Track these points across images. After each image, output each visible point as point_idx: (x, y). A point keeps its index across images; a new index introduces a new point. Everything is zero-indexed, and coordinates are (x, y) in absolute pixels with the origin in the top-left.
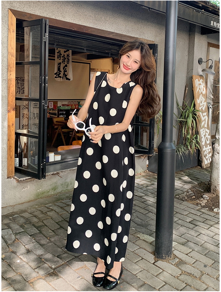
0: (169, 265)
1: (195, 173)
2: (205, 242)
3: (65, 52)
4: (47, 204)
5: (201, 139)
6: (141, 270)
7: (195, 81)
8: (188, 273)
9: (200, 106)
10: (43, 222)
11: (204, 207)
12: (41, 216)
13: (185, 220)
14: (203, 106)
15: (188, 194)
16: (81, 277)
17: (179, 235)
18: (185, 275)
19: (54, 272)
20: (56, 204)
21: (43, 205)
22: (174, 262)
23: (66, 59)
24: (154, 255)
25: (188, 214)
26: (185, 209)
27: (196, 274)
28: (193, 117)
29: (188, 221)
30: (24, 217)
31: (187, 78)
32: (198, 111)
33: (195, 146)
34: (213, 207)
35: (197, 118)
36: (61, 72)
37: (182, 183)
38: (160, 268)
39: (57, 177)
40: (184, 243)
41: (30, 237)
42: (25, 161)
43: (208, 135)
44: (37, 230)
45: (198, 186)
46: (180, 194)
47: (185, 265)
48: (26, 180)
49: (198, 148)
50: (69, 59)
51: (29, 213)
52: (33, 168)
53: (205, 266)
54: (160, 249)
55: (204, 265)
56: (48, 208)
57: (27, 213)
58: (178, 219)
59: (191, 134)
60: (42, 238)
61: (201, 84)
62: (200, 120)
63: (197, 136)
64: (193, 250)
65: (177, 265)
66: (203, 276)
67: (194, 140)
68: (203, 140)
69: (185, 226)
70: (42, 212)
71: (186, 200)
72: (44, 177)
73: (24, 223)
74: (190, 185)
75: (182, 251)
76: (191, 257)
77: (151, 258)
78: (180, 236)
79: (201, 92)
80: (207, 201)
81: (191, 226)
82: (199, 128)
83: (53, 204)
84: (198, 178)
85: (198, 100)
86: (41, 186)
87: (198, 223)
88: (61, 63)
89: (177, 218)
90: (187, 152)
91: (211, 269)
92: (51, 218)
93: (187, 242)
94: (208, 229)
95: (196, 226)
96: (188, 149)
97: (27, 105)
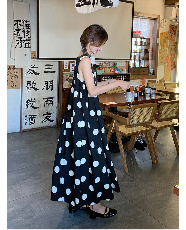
97: (34, 67)
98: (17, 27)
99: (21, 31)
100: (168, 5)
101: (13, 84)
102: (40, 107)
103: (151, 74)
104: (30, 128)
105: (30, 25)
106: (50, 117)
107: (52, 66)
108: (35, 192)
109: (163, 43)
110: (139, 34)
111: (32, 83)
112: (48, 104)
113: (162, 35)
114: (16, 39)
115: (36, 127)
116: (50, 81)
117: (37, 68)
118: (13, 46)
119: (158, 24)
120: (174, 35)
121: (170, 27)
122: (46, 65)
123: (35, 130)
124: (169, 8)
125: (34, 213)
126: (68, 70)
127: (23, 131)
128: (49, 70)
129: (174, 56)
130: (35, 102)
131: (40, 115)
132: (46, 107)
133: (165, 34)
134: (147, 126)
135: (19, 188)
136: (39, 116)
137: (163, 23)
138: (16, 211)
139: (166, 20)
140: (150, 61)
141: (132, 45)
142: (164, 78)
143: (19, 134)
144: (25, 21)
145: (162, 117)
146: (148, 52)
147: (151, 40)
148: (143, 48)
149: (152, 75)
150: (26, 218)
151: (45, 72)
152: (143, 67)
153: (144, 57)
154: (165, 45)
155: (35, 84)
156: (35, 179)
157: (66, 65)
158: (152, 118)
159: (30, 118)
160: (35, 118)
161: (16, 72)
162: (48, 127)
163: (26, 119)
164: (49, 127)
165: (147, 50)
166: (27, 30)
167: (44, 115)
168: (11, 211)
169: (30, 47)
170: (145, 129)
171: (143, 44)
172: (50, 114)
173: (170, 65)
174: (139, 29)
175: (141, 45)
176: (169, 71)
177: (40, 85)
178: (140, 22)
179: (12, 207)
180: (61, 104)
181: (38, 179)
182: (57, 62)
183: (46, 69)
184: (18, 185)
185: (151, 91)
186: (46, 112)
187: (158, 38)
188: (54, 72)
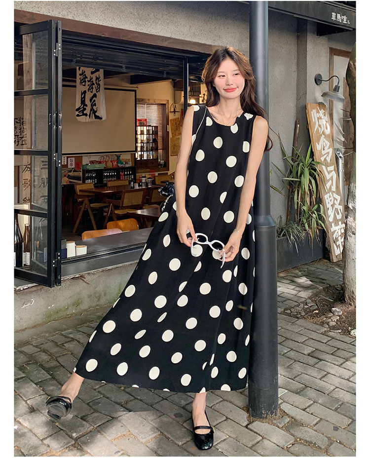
0: (273, 429)
1: (318, 270)
2: (335, 387)
3: (92, 73)
4: (65, 330)
5: (327, 211)
6: (225, 438)
7: (311, 113)
8: (306, 441)
9: (321, 155)
10: (57, 360)
11: (333, 328)
12: (54, 350)
13: (300, 351)
14: (328, 156)
15: (306, 307)
16: (121, 452)
17: (290, 377)
18: (302, 446)
19: (76, 444)
20: (80, 329)
21: (57, 332)
22: (282, 423)
23: (94, 85)
24: (248, 411)
25: (305, 341)
26: (301, 332)
27: (319, 443)
28: (311, 174)
29: (306, 352)
30: (25, 352)
31: (297, 109)
32: (318, 163)
33: (317, 225)
34: (350, 328)
35: (318, 175)
36: (86, 106)
37: (296, 289)
38: (257, 433)
39: (81, 284)
40: (298, 391)
41: (35, 386)
42: (26, 258)
43: (339, 205)
44: (48, 375)
45: (324, 293)
46: (293, 308)
47: (301, 427)
48: (29, 290)
49: (322, 227)
50: (99, 85)
51: (34, 346)
52: (39, 269)
53: (336, 429)
54: (257, 401)
55: (334, 427)
56: (65, 337)
57: (31, 346)
58: (290, 349)
59: (309, 204)
60: (55, 388)
61: (322, 117)
62: (323, 178)
63: (319, 207)
64: (314, 402)
65: (287, 428)
66: (331, 447)
67: (314, 213)
68: (331, 213)
69: (300, 361)
70: (56, 344)
71: (303, 317)
72: (58, 282)
73: (26, 362)
74: (310, 291)
75: (297, 404)
76: (312, 414)
77: (243, 417)
78: (292, 378)
79: (323, 132)
80: (338, 318)
81: (312, 361)
82: (321, 192)
83: (75, 329)
84: (323, 280)
85: (318, 144)
86: (54, 299)
87: (324, 356)
88: (87, 91)
89: (286, 348)
90: (304, 234)
91: (347, 434)
92: (72, 354)
93: (304, 389)
94: (341, 364)
95: (321, 360)
96: (305, 230)
97: (30, 164)
99: (18, 128)
100: (177, 88)
103: (162, 167)
105: (26, 122)
110: (145, 122)
111: (28, 180)
112: (45, 202)
113: (173, 122)
116: (47, 178)
119: (167, 109)
122: (43, 162)
126: (66, 166)
128: (45, 167)
132: (44, 206)
133: (176, 120)
140: (160, 151)
144: (21, 119)
146: (157, 142)
147: (160, 128)
148: (151, 137)
151: (42, 169)
152: (152, 158)
153: (152, 148)
154: (177, 132)
157: (64, 161)
165: (156, 139)
166: (23, 127)
169: (26, 144)
171: (151, 133)
174: (145, 117)
175: (148, 133)
183: (42, 165)
187: (168, 125)
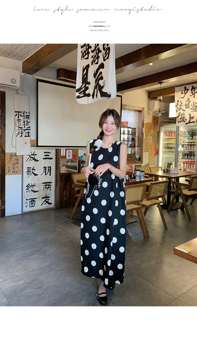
23: (101, 51)
36: (89, 83)
88: (90, 65)
97: (33, 155)
98: (18, 117)
99: (22, 121)
100: (151, 99)
101: (14, 170)
102: (40, 191)
103: (137, 160)
104: (31, 211)
105: (29, 116)
106: (49, 199)
107: (50, 153)
108: (42, 266)
109: (148, 133)
110: (126, 124)
111: (32, 169)
112: (46, 188)
113: (146, 125)
114: (17, 128)
115: (36, 210)
116: (48, 167)
117: (36, 155)
118: (15, 135)
119: (143, 115)
120: (157, 125)
121: (153, 118)
122: (45, 153)
123: (35, 212)
124: (152, 102)
125: (44, 284)
126: (65, 157)
127: (24, 213)
128: (47, 157)
129: (156, 144)
130: (35, 187)
131: (39, 198)
132: (45, 191)
133: (148, 124)
134: (138, 204)
135: (27, 263)
136: (38, 200)
137: (147, 115)
138: (26, 283)
139: (149, 112)
140: (136, 148)
141: (121, 134)
142: (148, 163)
143: (21, 216)
144: (25, 113)
145: (151, 196)
146: (135, 140)
147: (137, 130)
148: (130, 136)
149: (139, 160)
150: (36, 289)
151: (44, 159)
152: (130, 153)
153: (131, 145)
154: (149, 134)
155: (35, 170)
156: (40, 255)
157: (63, 153)
158: (143, 197)
159: (30, 201)
160: (35, 201)
161: (17, 159)
162: (46, 209)
163: (27, 203)
164: (48, 209)
165: (134, 138)
166: (27, 121)
167: (43, 198)
168: (22, 283)
169: (30, 136)
170: (137, 206)
171: (130, 133)
172: (49, 197)
173: (154, 152)
174: (126, 120)
175: (128, 134)
176: (153, 157)
177: (39, 170)
178: (127, 113)
179: (22, 280)
180: (58, 188)
181: (43, 254)
182: (55, 150)
183: (44, 156)
184: (25, 260)
185: (141, 173)
186: (45, 195)
187: (143, 128)
188: (51, 159)
